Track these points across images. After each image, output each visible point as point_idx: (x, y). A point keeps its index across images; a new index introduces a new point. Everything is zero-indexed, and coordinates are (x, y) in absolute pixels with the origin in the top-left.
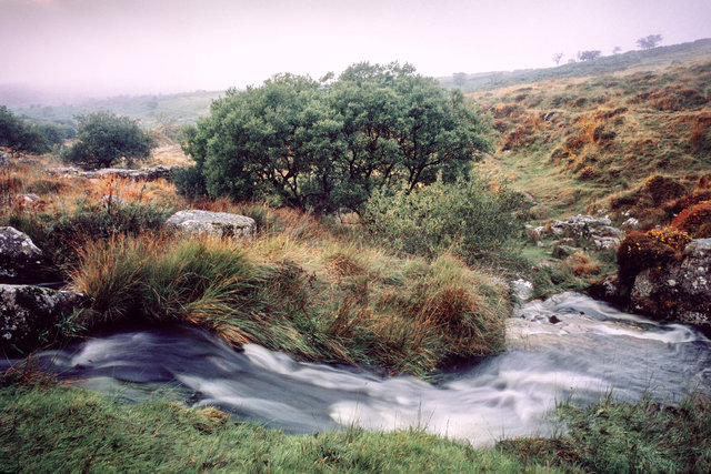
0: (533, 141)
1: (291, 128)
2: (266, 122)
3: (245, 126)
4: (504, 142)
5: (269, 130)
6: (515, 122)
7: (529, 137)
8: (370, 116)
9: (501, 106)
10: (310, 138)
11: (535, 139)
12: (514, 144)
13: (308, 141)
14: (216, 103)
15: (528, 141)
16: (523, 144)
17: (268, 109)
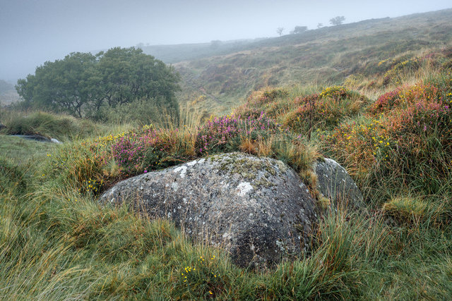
0: (237, 87)
1: (77, 80)
2: (64, 78)
3: (54, 80)
4: (221, 88)
5: (66, 81)
6: (228, 75)
7: (235, 85)
8: (117, 74)
9: (221, 66)
10: (86, 85)
11: (239, 85)
12: (227, 89)
13: (85, 87)
14: (39, 68)
15: (235, 87)
16: (232, 90)
17: (66, 72)
